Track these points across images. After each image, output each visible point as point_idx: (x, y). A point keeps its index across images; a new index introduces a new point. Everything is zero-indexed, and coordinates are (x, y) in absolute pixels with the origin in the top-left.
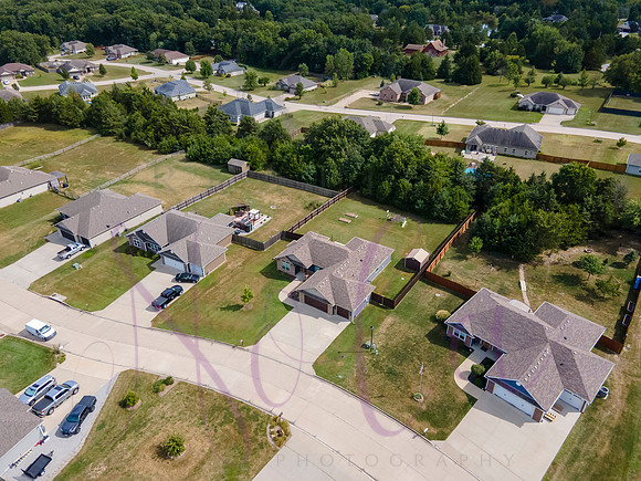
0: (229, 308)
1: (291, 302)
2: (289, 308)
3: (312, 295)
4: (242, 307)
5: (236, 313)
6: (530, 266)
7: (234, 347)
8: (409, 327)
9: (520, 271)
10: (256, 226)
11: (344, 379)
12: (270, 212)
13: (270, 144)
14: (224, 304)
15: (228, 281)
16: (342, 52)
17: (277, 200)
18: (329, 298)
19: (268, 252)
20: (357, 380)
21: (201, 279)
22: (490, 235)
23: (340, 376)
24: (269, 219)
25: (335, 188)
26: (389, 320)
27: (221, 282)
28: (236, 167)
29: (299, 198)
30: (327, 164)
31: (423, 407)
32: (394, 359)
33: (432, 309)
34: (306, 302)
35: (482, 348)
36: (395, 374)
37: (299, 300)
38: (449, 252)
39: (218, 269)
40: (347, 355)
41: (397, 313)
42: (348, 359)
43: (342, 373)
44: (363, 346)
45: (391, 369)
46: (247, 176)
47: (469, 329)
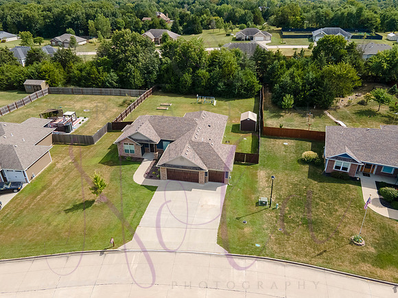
0: (76, 207)
1: (152, 182)
2: (153, 189)
3: (178, 167)
4: (93, 201)
5: (88, 210)
6: (332, 111)
7: (102, 253)
8: (286, 174)
9: (328, 115)
10: (76, 126)
11: (264, 247)
12: (85, 115)
13: (64, 67)
14: (67, 205)
15: (63, 179)
16: (100, 17)
17: (88, 105)
18: (199, 163)
19: (99, 145)
20: (279, 243)
21: (24, 185)
22: (295, 93)
23: (258, 245)
24: (87, 119)
25: (140, 88)
26: (262, 174)
27: (54, 183)
28: (34, 86)
29: (109, 100)
30: (127, 69)
31: (372, 250)
32: (299, 208)
33: (292, 155)
34: (169, 178)
35: (364, 175)
36: (312, 223)
37: (159, 178)
38: (265, 113)
39: (45, 170)
40: (247, 219)
41: (264, 166)
42: (253, 223)
43: (258, 240)
44: (257, 204)
45: (304, 219)
46: (49, 93)
47: (354, 158)
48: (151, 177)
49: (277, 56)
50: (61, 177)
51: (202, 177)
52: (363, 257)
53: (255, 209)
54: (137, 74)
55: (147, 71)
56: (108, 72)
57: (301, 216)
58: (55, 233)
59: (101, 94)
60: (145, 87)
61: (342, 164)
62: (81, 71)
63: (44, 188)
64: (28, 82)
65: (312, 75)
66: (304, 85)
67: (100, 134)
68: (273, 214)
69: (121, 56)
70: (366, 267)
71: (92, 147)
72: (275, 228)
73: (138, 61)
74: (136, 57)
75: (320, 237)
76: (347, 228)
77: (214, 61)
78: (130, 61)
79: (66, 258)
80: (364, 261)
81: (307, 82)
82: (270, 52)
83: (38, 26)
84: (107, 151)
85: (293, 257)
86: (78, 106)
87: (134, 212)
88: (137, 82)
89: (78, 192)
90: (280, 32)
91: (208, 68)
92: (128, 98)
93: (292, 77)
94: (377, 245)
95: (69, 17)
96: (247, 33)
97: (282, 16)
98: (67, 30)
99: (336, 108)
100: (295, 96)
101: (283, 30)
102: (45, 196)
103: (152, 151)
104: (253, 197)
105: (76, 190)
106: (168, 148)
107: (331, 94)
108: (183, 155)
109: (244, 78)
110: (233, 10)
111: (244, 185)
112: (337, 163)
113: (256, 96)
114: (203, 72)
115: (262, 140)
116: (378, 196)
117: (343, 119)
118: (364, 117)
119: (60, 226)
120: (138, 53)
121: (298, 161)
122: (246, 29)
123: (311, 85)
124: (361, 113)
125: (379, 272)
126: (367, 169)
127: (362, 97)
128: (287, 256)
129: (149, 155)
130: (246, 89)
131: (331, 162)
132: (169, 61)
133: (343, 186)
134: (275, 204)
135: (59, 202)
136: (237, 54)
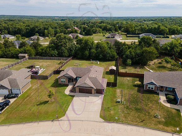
3: (83, 87)
4: (48, 101)
5: (46, 105)
6: (148, 66)
7: (52, 121)
8: (128, 91)
9: (146, 68)
10: (40, 72)
11: (119, 119)
12: (44, 68)
13: (35, 48)
14: (37, 103)
15: (35, 93)
16: (50, 29)
17: (45, 64)
18: (92, 86)
19: (50, 79)
20: (125, 117)
21: (20, 95)
22: (132, 59)
23: (116, 118)
24: (45, 69)
25: (67, 57)
26: (118, 91)
27: (32, 94)
28: (23, 56)
29: (54, 62)
30: (62, 49)
31: (163, 120)
32: (133, 104)
33: (131, 83)
34: (80, 92)
35: (160, 91)
36: (139, 109)
37: (76, 92)
38: (119, 67)
39: (28, 89)
40: (112, 108)
41: (119, 88)
42: (114, 109)
43: (116, 116)
44: (116, 102)
45: (136, 108)
46: (29, 59)
47: (156, 84)
48: (72, 92)
49: (124, 44)
50: (35, 92)
51: (93, 91)
52: (160, 123)
53: (115, 104)
54: (66, 51)
55: (70, 50)
56: (54, 50)
57: (134, 107)
58: (33, 113)
59: (50, 59)
60: (69, 57)
61: (151, 86)
62: (42, 50)
63: (28, 96)
64: (20, 55)
65: (138, 52)
66: (135, 56)
67: (51, 75)
68: (123, 106)
69: (59, 44)
70: (161, 126)
71: (47, 80)
72: (124, 111)
73: (66, 46)
74: (66, 44)
75: (142, 115)
76: (153, 111)
77: (98, 46)
78: (63, 46)
79: (37, 123)
80: (160, 124)
81: (137, 54)
82: (121, 43)
83: (23, 32)
84: (53, 82)
85: (131, 122)
86: (41, 64)
87: (65, 105)
88: (66, 55)
89: (42, 98)
90: (126, 35)
91: (95, 49)
92: (62, 61)
93: (130, 52)
94: (165, 118)
95: (37, 29)
96: (112, 35)
97: (127, 28)
98: (36, 34)
99: (149, 65)
100: (132, 60)
101: (127, 34)
102: (28, 99)
103: (73, 82)
104: (115, 99)
105: (41, 97)
106: (79, 80)
107: (147, 59)
108: (86, 82)
109: (110, 53)
110: (106, 26)
111: (111, 95)
112: (149, 86)
113: (116, 60)
114: (93, 50)
115: (118, 77)
116: (166, 99)
117: (152, 69)
118: (161, 69)
119: (35, 111)
120: (66, 43)
121: (133, 86)
122: (112, 33)
123: (138, 55)
124: (159, 67)
125: (166, 128)
126: (162, 88)
127: (160, 61)
128: (128, 122)
129: (71, 83)
130: (111, 57)
131: (147, 85)
132: (79, 46)
133: (152, 95)
134: (123, 102)
135: (34, 102)
136: (108, 43)
